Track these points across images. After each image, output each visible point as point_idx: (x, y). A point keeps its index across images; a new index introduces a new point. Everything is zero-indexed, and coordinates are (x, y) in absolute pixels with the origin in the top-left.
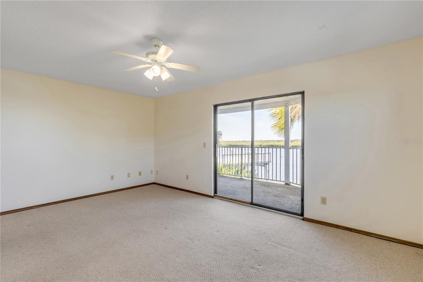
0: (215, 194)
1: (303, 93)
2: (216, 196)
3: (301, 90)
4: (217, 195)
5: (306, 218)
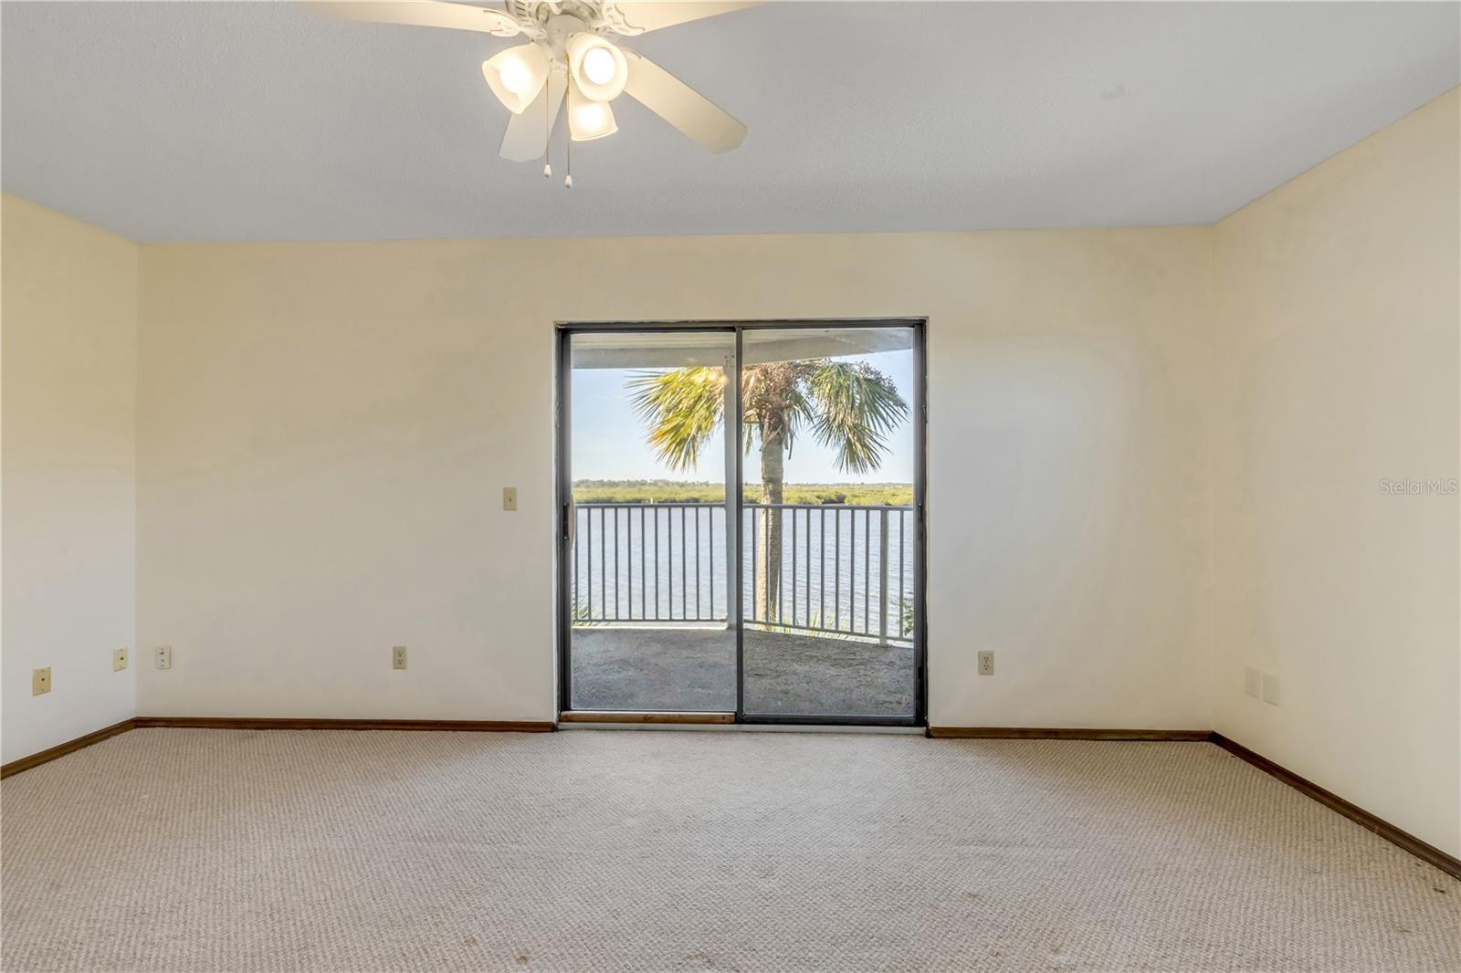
0: (564, 713)
1: (920, 326)
2: (569, 719)
3: (915, 314)
4: (573, 715)
5: (936, 729)
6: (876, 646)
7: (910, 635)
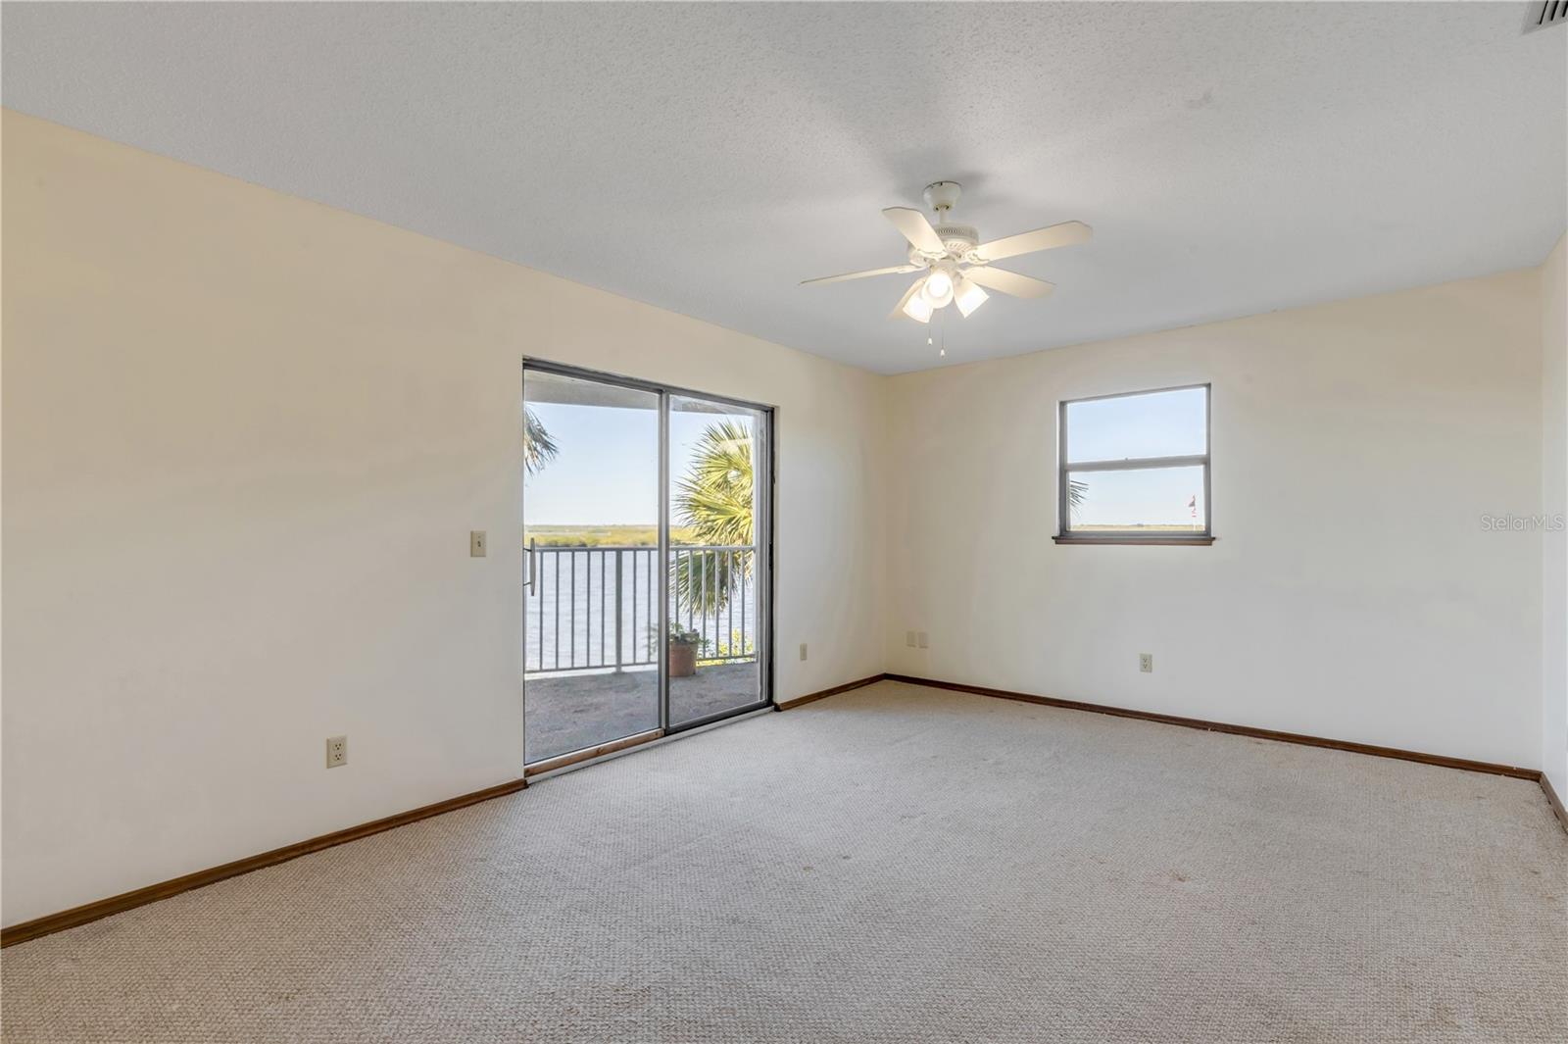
6: (614, 674)
7: (655, 658)
